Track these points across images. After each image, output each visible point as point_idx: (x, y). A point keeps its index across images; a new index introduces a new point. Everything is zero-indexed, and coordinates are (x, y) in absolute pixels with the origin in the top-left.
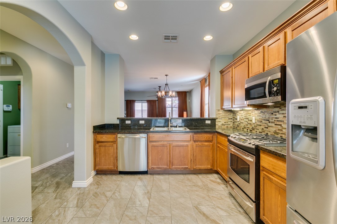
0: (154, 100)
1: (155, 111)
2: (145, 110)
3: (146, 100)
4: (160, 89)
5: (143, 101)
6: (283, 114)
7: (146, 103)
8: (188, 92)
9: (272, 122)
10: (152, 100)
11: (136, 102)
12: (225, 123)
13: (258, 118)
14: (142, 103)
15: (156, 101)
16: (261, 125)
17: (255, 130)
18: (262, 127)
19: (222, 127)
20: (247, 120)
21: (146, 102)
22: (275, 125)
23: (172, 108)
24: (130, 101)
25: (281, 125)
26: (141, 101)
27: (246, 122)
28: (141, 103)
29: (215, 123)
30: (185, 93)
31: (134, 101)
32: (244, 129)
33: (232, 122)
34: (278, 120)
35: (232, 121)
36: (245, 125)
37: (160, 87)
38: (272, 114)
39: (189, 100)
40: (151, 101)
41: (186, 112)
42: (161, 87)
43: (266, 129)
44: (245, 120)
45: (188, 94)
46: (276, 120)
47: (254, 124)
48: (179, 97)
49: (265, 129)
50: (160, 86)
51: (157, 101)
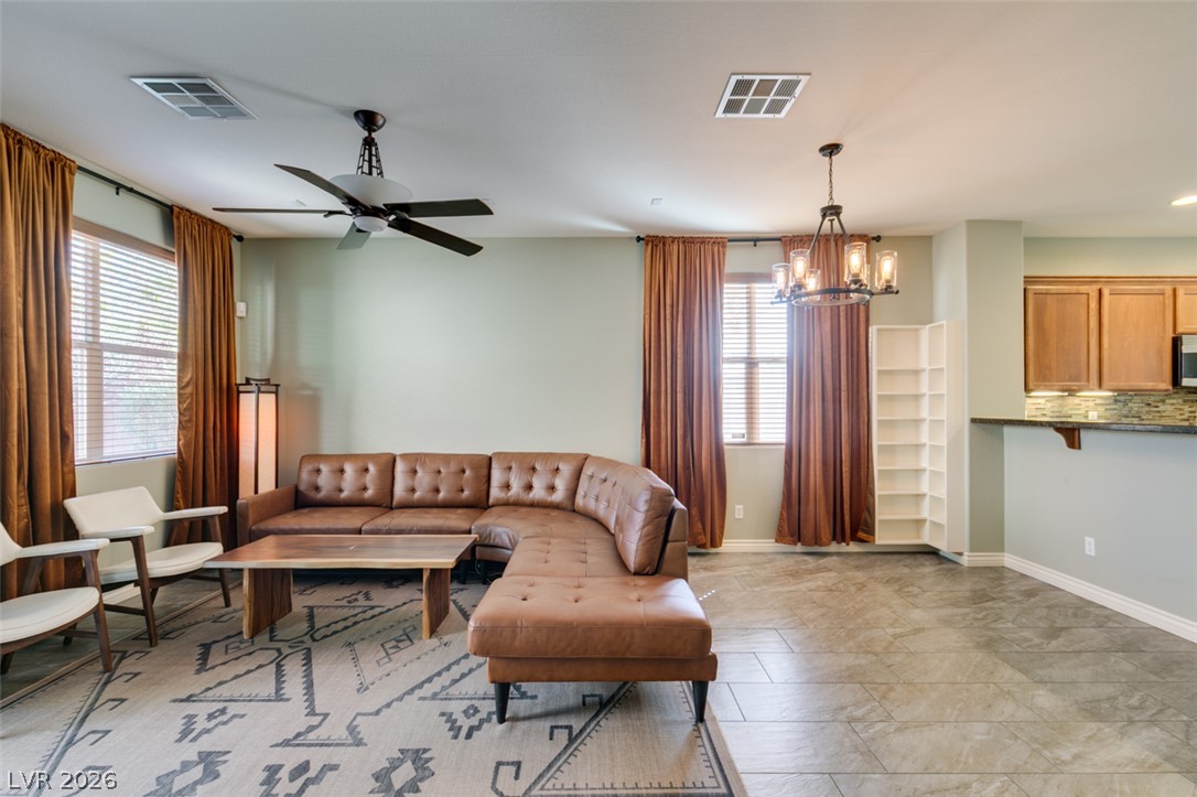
8: (240, 238)
23: (95, 349)
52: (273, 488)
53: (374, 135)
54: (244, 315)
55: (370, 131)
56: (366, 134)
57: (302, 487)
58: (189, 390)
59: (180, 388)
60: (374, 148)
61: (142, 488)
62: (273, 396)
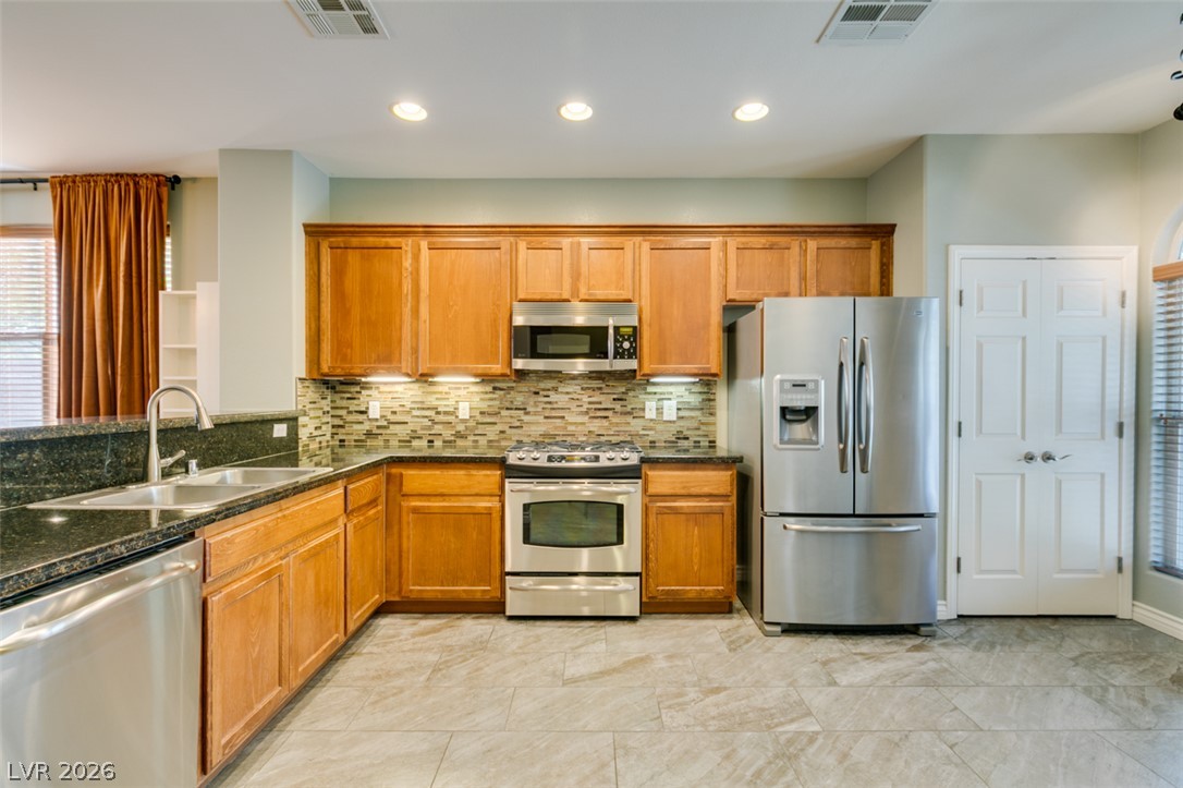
6: (568, 393)
9: (536, 413)
12: (316, 428)
13: (484, 406)
16: (495, 423)
17: (471, 438)
18: (499, 427)
19: (311, 447)
20: (431, 413)
22: (546, 417)
25: (563, 417)
27: (426, 420)
29: (297, 434)
32: (410, 442)
33: (330, 425)
34: (555, 406)
35: (329, 419)
36: (418, 429)
38: (536, 393)
43: (514, 431)
44: (415, 413)
46: (549, 406)
47: (464, 421)
49: (509, 431)
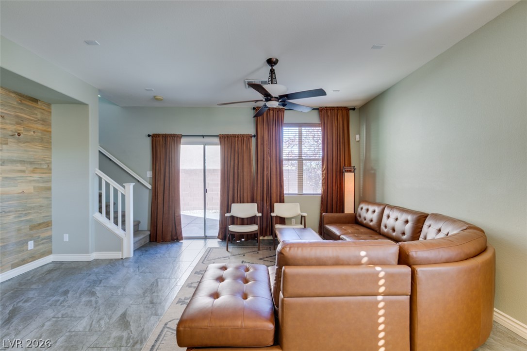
0: (243, 136)
1: (245, 170)
2: (214, 170)
3: (218, 135)
4: (272, 72)
5: (206, 140)
7: (216, 144)
8: (354, 109)
10: (238, 136)
11: (183, 140)
14: (205, 144)
15: (251, 136)
21: (217, 140)
23: (300, 161)
24: (165, 136)
26: (201, 139)
28: (202, 146)
30: (345, 112)
31: (175, 139)
37: (271, 62)
39: (357, 136)
40: (234, 136)
41: (352, 174)
42: (276, 62)
45: (353, 116)
48: (324, 124)
50: (274, 56)
51: (254, 139)
52: (353, 212)
53: (274, 68)
54: (359, 140)
55: (272, 66)
56: (271, 68)
57: (357, 215)
58: (325, 172)
59: (323, 171)
60: (274, 75)
61: (298, 204)
62: (353, 174)
